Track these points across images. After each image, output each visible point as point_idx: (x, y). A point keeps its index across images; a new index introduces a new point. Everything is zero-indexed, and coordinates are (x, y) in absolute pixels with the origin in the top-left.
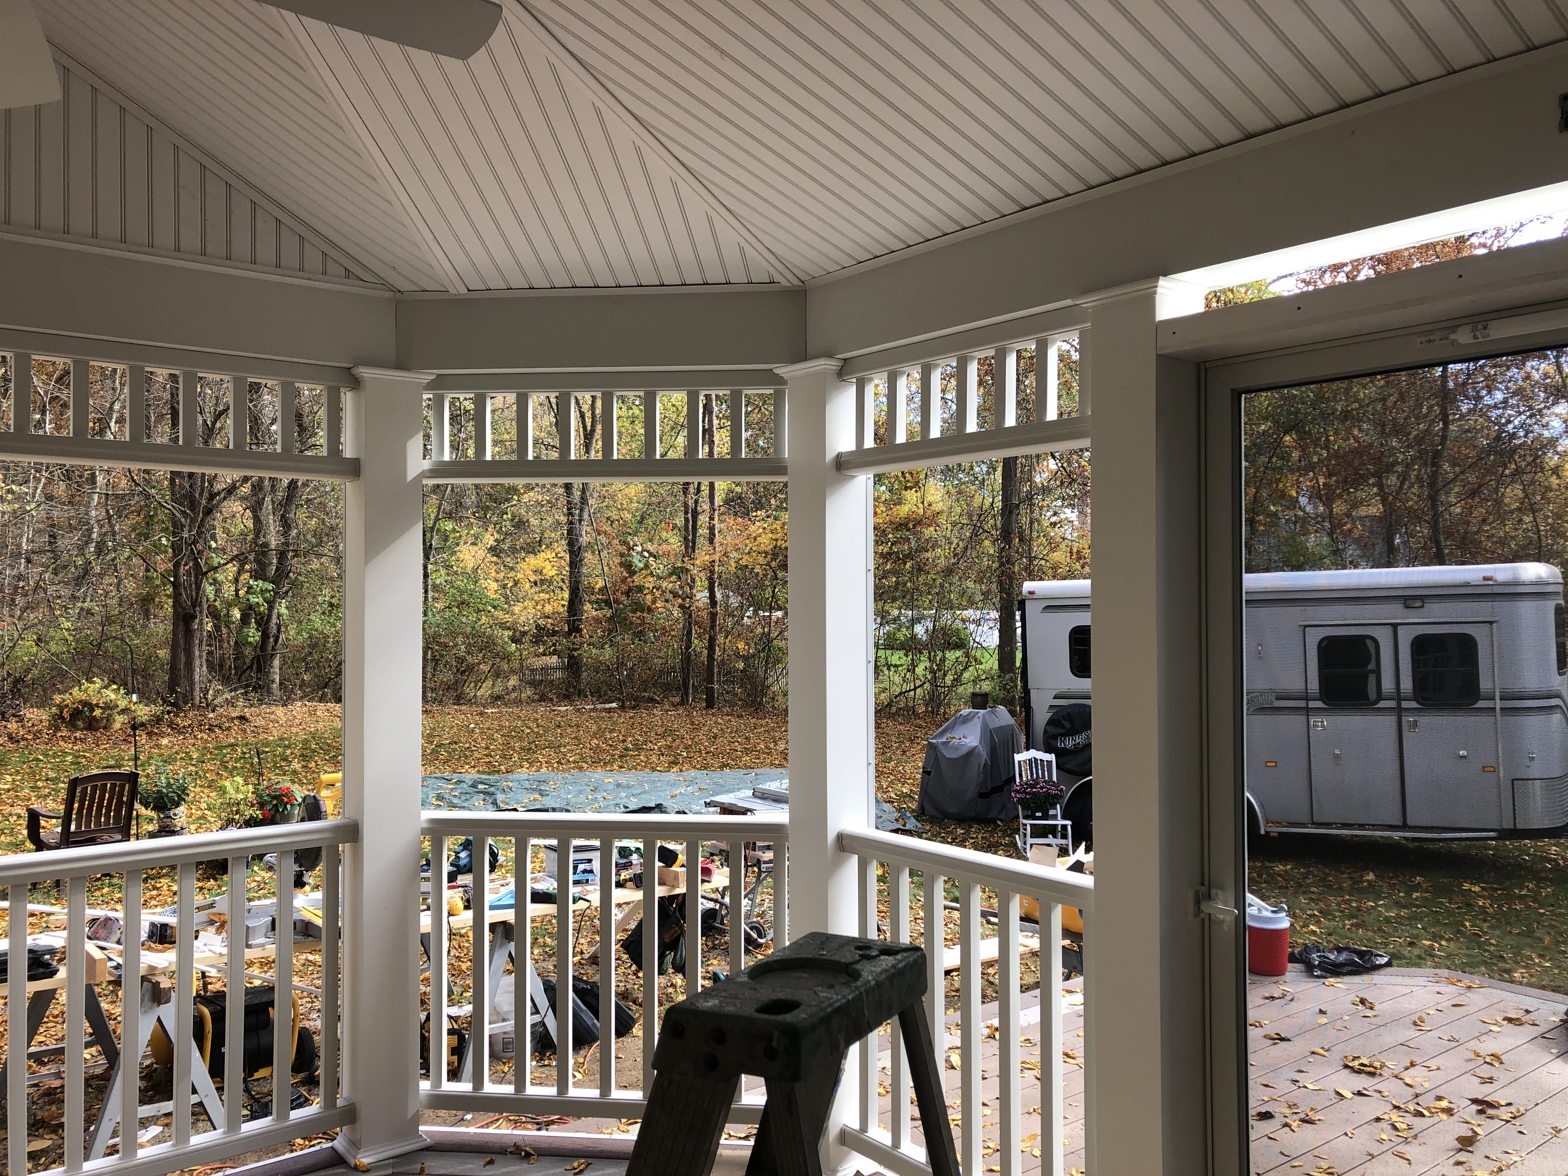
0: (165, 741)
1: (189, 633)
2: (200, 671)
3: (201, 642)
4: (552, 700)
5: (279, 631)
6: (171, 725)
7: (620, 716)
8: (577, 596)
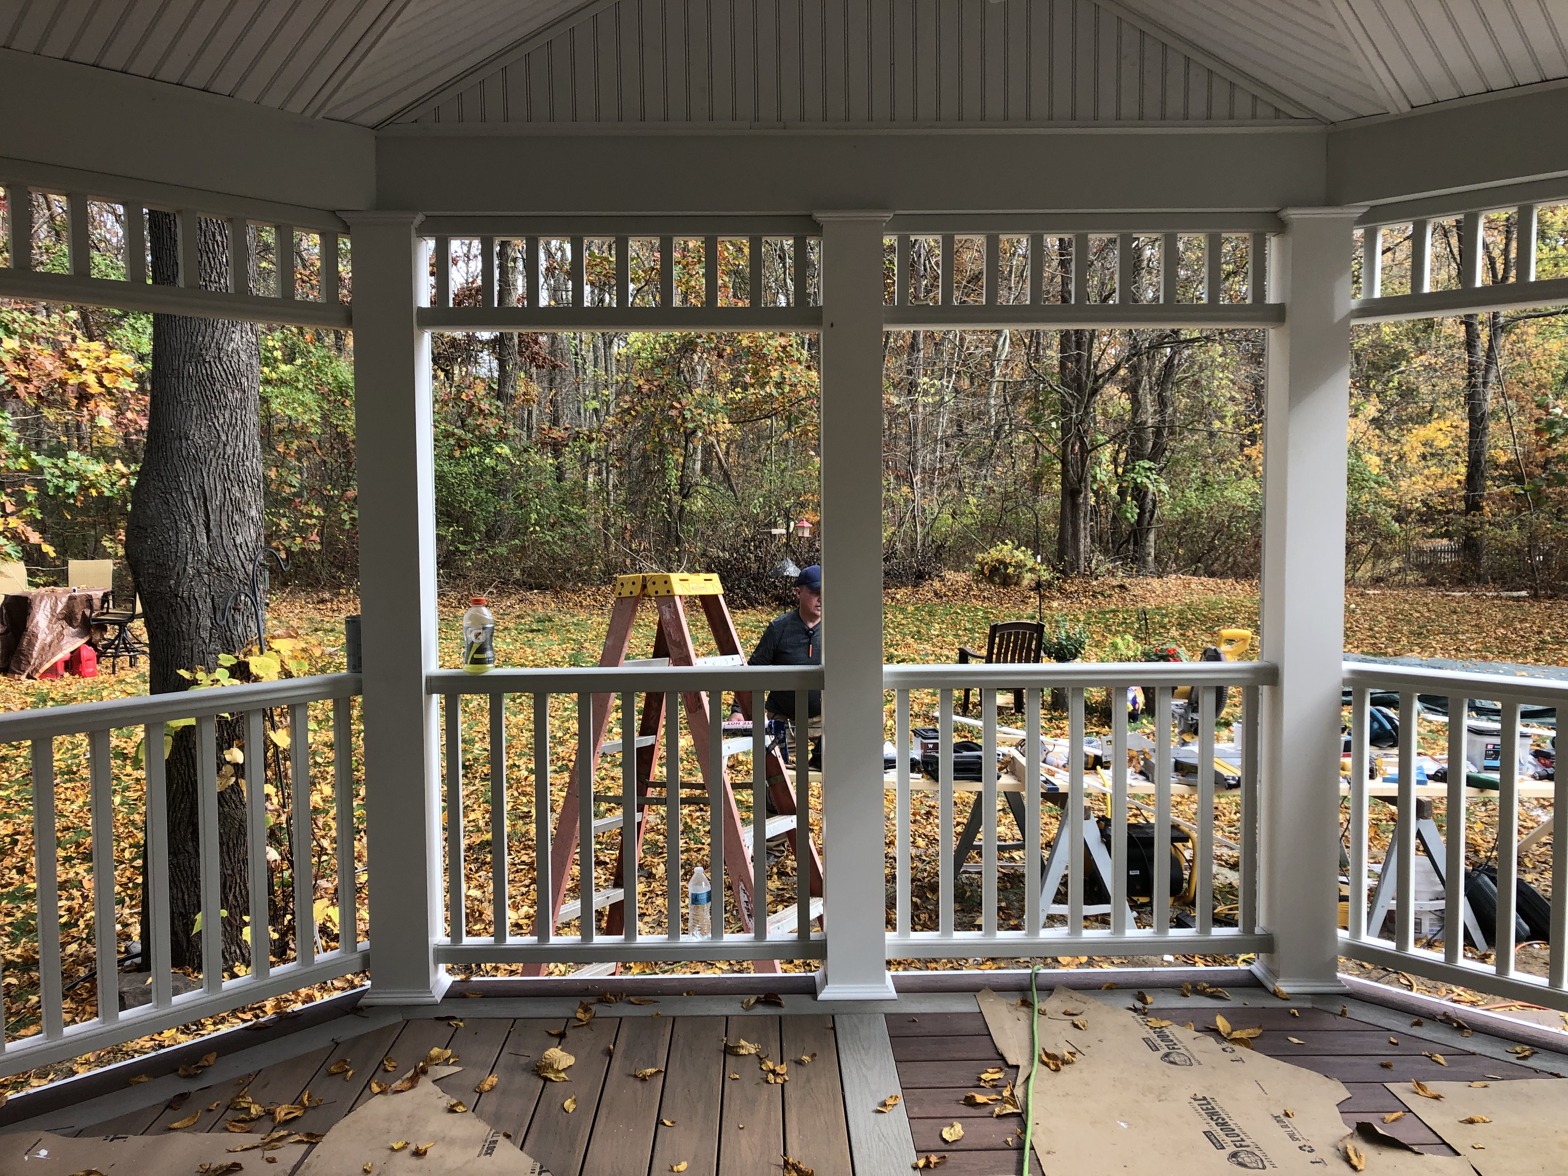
0: (1055, 604)
1: (1075, 507)
2: (1085, 543)
3: (1086, 515)
4: (1444, 584)
5: (1154, 506)
6: (1060, 590)
7: (1532, 606)
8: (1477, 470)
